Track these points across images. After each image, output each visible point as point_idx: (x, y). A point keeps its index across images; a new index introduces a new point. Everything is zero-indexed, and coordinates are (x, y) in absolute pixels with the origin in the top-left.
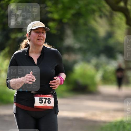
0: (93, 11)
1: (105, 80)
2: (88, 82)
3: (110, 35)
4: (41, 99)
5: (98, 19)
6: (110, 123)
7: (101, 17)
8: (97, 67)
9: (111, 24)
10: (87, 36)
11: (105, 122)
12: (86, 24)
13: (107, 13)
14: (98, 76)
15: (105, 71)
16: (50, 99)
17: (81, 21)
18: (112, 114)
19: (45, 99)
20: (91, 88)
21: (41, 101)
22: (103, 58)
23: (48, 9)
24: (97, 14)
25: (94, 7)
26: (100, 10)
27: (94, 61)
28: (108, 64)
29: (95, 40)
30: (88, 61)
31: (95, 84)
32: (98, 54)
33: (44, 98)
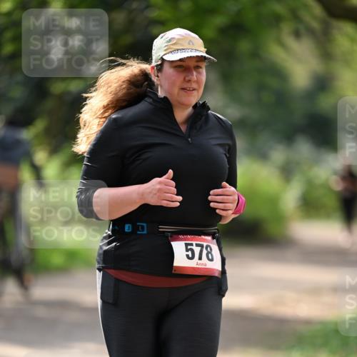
0: (277, 20)
1: (310, 207)
2: (262, 211)
3: (323, 84)
4: (189, 247)
5: (291, 42)
6: (323, 323)
7: (297, 34)
8: (287, 172)
9: (326, 54)
10: (261, 87)
11: (308, 322)
12: (255, 54)
13: (315, 25)
14: (290, 197)
15: (310, 184)
16: (211, 249)
17: (244, 46)
18: (328, 299)
19: (199, 248)
20: (272, 229)
21: (190, 253)
22: (304, 148)
23: (154, 14)
24: (286, 28)
25: (279, 8)
26: (295, 16)
27: (279, 155)
28: (317, 162)
29: (282, 98)
30: (263, 156)
31: (280, 218)
32: (289, 137)
33: (197, 245)
